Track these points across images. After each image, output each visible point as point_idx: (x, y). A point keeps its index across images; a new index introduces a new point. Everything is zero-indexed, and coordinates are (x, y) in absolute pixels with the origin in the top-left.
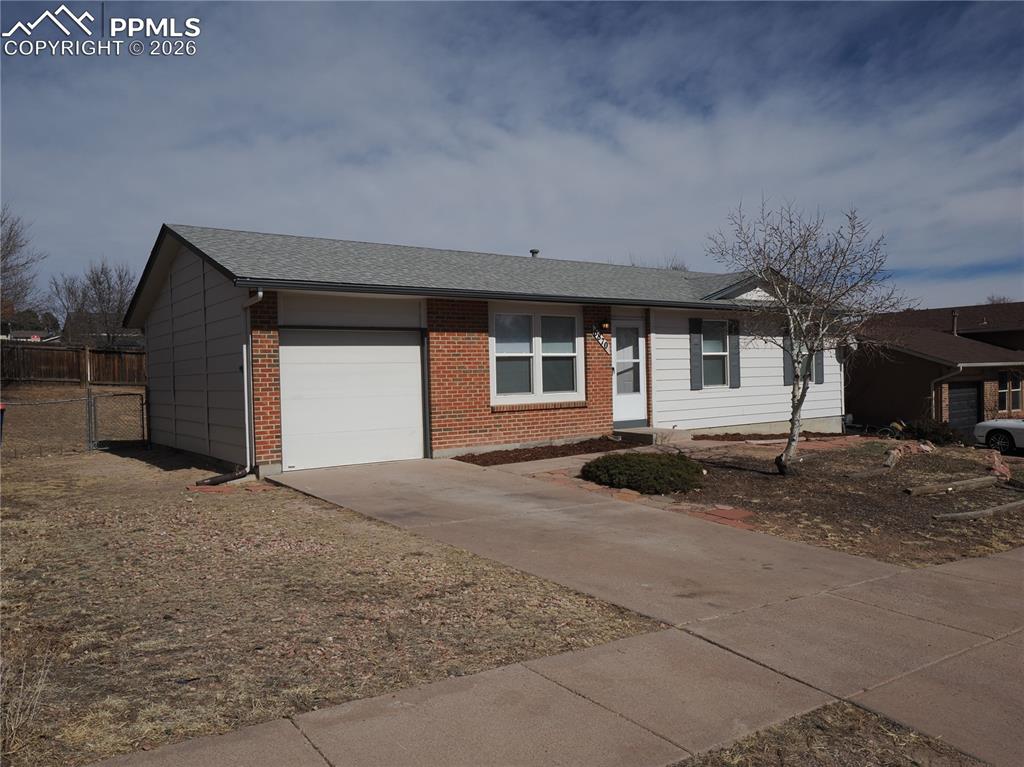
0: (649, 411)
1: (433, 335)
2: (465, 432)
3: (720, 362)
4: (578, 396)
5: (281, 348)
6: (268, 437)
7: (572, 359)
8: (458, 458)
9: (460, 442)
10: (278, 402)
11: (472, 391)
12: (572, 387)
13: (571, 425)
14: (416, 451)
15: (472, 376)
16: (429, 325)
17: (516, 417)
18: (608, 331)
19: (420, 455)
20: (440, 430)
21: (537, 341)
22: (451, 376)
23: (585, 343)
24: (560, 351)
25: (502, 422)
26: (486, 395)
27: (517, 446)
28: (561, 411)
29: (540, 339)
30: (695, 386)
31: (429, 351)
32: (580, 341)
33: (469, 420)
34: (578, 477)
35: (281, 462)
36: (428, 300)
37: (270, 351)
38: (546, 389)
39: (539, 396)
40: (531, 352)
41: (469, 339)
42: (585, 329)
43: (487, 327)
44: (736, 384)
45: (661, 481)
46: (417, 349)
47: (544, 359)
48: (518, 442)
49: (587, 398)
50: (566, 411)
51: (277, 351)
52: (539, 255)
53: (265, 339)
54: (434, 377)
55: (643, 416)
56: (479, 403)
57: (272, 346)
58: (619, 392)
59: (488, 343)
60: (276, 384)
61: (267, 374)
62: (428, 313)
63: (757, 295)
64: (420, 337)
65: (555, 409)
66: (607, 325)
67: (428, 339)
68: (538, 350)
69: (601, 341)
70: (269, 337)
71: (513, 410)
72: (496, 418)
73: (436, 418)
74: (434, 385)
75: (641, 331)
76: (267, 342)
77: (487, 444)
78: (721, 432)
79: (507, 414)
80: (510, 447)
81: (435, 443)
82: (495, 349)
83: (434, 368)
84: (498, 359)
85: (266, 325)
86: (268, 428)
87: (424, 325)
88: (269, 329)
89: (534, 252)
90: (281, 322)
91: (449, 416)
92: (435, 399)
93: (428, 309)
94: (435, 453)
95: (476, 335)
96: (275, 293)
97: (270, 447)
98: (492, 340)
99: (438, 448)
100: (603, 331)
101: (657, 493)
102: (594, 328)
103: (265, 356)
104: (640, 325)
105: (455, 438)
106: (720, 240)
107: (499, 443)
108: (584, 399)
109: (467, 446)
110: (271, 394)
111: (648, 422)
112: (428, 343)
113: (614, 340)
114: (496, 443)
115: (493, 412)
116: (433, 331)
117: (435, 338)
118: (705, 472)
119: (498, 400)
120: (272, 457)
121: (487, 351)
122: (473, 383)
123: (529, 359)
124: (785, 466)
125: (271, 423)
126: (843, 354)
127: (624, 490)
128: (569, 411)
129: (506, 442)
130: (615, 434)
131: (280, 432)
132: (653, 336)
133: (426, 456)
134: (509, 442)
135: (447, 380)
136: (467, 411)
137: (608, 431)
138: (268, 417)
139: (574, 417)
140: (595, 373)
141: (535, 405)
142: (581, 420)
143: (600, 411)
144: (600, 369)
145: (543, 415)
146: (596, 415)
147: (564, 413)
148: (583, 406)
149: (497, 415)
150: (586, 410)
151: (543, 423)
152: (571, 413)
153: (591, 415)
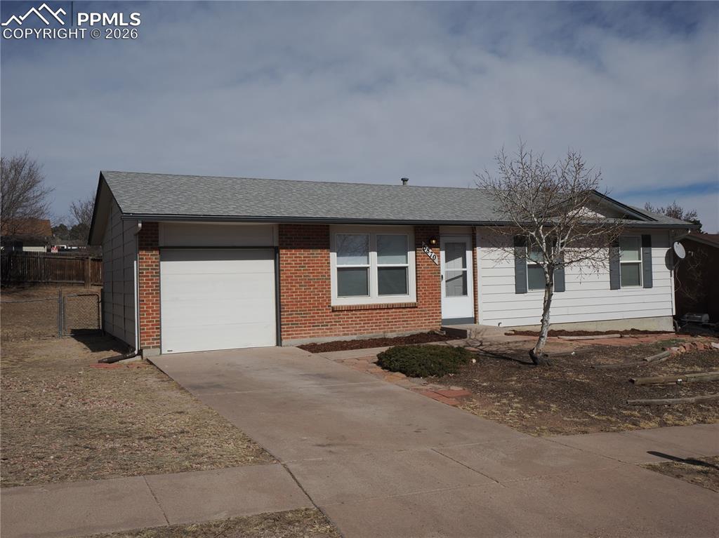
0: (476, 311)
1: (283, 252)
2: (310, 326)
4: (410, 298)
5: (162, 263)
6: (150, 329)
7: (405, 268)
8: (302, 347)
9: (305, 333)
10: (159, 303)
11: (316, 295)
12: (404, 291)
13: (403, 321)
14: (271, 341)
15: (315, 282)
16: (280, 245)
17: (353, 314)
18: (437, 246)
19: (274, 343)
20: (289, 324)
21: (373, 255)
22: (298, 283)
23: (416, 256)
24: (393, 262)
25: (341, 318)
26: (327, 297)
27: (354, 337)
28: (394, 310)
29: (376, 253)
30: (520, 290)
31: (279, 264)
32: (411, 254)
33: (312, 317)
34: (375, 363)
35: (160, 347)
36: (280, 225)
37: (152, 266)
38: (381, 293)
39: (374, 298)
40: (368, 264)
41: (313, 254)
42: (416, 244)
43: (329, 244)
44: (561, 289)
46: (273, 261)
47: (379, 269)
48: (356, 334)
49: (417, 299)
50: (398, 310)
51: (159, 266)
52: (408, 183)
53: (149, 256)
54: (283, 284)
55: (471, 314)
56: (321, 304)
57: (154, 262)
58: (448, 294)
59: (329, 257)
60: (157, 290)
61: (150, 282)
62: (280, 235)
64: (272, 252)
65: (388, 308)
66: (434, 241)
67: (279, 254)
68: (374, 262)
69: (429, 254)
70: (151, 255)
71: (350, 309)
72: (335, 315)
73: (284, 315)
74: (284, 290)
75: (469, 244)
76: (150, 259)
77: (327, 336)
79: (345, 312)
80: (348, 338)
81: (284, 335)
82: (335, 261)
83: (283, 277)
84: (339, 269)
85: (150, 247)
86: (150, 322)
87: (276, 244)
88: (153, 249)
89: (404, 180)
90: (161, 244)
91: (296, 314)
92: (284, 301)
93: (279, 232)
94: (284, 342)
95: (319, 251)
96: (157, 223)
97: (151, 336)
98: (333, 255)
99: (287, 338)
100: (431, 246)
102: (423, 243)
103: (148, 269)
104: (468, 240)
105: (301, 330)
107: (339, 335)
108: (415, 301)
109: (310, 337)
110: (153, 297)
111: (475, 320)
112: (279, 257)
113: (443, 254)
114: (335, 335)
115: (333, 311)
116: (283, 249)
117: (284, 254)
118: (474, 361)
119: (337, 301)
120: (153, 343)
121: (329, 263)
122: (316, 289)
123: (366, 269)
124: (537, 358)
125: (152, 318)
127: (398, 374)
128: (401, 310)
129: (345, 334)
130: (443, 329)
131: (160, 325)
132: (479, 250)
133: (277, 345)
134: (348, 334)
135: (294, 286)
136: (311, 310)
137: (436, 327)
138: (150, 314)
139: (405, 315)
140: (425, 279)
141: (369, 305)
142: (411, 318)
143: (430, 310)
144: (429, 276)
145: (377, 313)
146: (425, 314)
147: (396, 312)
148: (414, 306)
149: (337, 313)
150: (416, 309)
151: (377, 320)
152: (402, 312)
153: (420, 314)
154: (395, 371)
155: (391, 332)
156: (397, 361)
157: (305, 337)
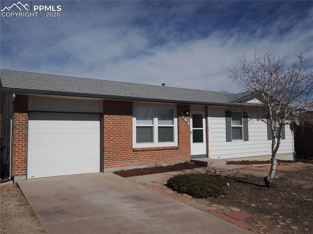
0: (207, 151)
1: (105, 116)
2: (120, 160)
3: (240, 129)
4: (175, 144)
5: (29, 121)
6: (20, 163)
7: (172, 127)
8: (116, 173)
9: (117, 164)
10: (26, 146)
11: (124, 142)
12: (172, 140)
13: (171, 157)
14: (96, 168)
15: (124, 134)
16: (104, 112)
17: (145, 153)
18: (189, 116)
19: (99, 170)
20: (108, 159)
21: (156, 119)
22: (114, 135)
23: (178, 121)
24: (166, 124)
25: (138, 155)
26: (130, 143)
27: (145, 166)
28: (166, 151)
29: (157, 118)
30: (228, 140)
31: (103, 123)
32: (176, 120)
33: (122, 155)
34: (165, 185)
35: (26, 175)
36: (104, 100)
37: (23, 123)
38: (160, 140)
39: (156, 144)
40: (153, 124)
41: (123, 118)
42: (178, 115)
43: (132, 113)
44: (246, 139)
45: (203, 191)
46: (98, 122)
47: (159, 127)
48: (146, 164)
49: (178, 145)
50: (169, 151)
51: (28, 123)
54: (105, 135)
55: (204, 153)
56: (127, 147)
57: (24, 120)
58: (194, 141)
59: (132, 120)
60: (26, 138)
61: (21, 133)
62: (104, 106)
63: (255, 101)
64: (100, 117)
65: (163, 150)
66: (188, 113)
67: (103, 118)
68: (156, 123)
69: (185, 120)
70: (22, 116)
71: (143, 150)
72: (135, 154)
73: (106, 154)
74: (105, 138)
75: (204, 116)
76: (21, 118)
77: (130, 166)
78: (240, 160)
79: (141, 152)
80: (142, 167)
81: (105, 165)
82: (135, 123)
83: (105, 131)
84: (137, 127)
85: (21, 111)
86: (20, 158)
87: (102, 112)
88: (23, 112)
89: (163, 85)
90: (29, 109)
91: (112, 153)
92: (105, 145)
93: (104, 104)
94: (105, 170)
95: (126, 117)
96: (27, 96)
97: (20, 168)
98: (134, 119)
99: (107, 167)
100: (186, 115)
101: (201, 197)
102: (182, 114)
103: (20, 125)
104: (203, 113)
105: (115, 163)
106: (234, 71)
107: (137, 165)
108: (177, 146)
109: (121, 166)
110: (22, 143)
111: (207, 156)
112: (103, 120)
113: (191, 120)
114: (135, 165)
115: (134, 151)
116: (105, 114)
117: (106, 118)
118: (228, 184)
119: (136, 145)
120: (22, 172)
121: (132, 124)
122: (125, 138)
123: (152, 127)
124: (269, 183)
125: (21, 156)
126: (293, 126)
127: (185, 195)
128: (170, 150)
129: (140, 165)
130: (191, 161)
131: (27, 160)
132: (209, 118)
133: (101, 171)
134: (142, 165)
135: (112, 137)
136: (121, 151)
137: (188, 160)
138: (20, 154)
139: (173, 153)
140: (182, 134)
141: (154, 148)
142: (175, 155)
143: (185, 151)
144: (185, 132)
145: (158, 152)
146: (183, 152)
147: (168, 152)
148: (176, 148)
149: (136, 152)
150: (178, 150)
151: (158, 156)
152: (171, 151)
153: (180, 153)
154: (183, 192)
155: (165, 163)
156: (184, 185)
157: (117, 167)
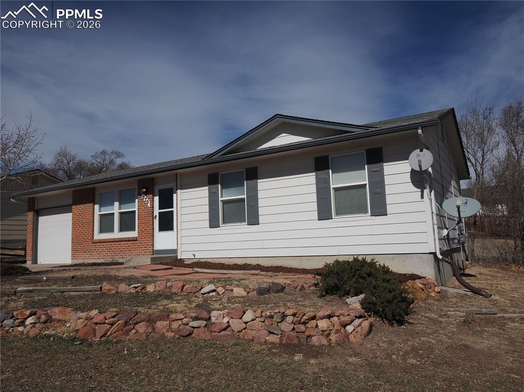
0: (177, 243)
2: (82, 252)
4: (135, 234)
7: (133, 212)
13: (128, 251)
15: (86, 225)
16: (73, 203)
17: (102, 245)
21: (116, 204)
23: (138, 202)
25: (97, 248)
26: (91, 234)
29: (118, 203)
35: (32, 260)
36: (73, 191)
37: (31, 219)
39: (117, 234)
41: (86, 207)
42: (138, 194)
43: (94, 200)
48: (103, 259)
50: (126, 243)
51: (33, 219)
56: (88, 238)
59: (93, 208)
61: (30, 227)
62: (73, 197)
68: (116, 209)
69: (145, 200)
70: (31, 214)
72: (94, 246)
75: (174, 189)
76: (30, 216)
77: (90, 259)
79: (99, 244)
82: (98, 210)
85: (31, 210)
86: (29, 247)
92: (73, 236)
93: (73, 195)
96: (34, 198)
97: (29, 254)
98: (97, 207)
102: (141, 192)
103: (30, 221)
104: (174, 186)
107: (95, 259)
108: (137, 236)
109: (83, 259)
110: (30, 235)
115: (93, 243)
116: (73, 205)
117: (74, 208)
119: (98, 236)
120: (30, 258)
121: (92, 212)
125: (30, 245)
129: (98, 258)
131: (32, 249)
132: (179, 192)
136: (84, 242)
138: (29, 243)
139: (130, 246)
140: (142, 219)
142: (133, 248)
143: (145, 243)
144: (145, 217)
145: (114, 245)
146: (142, 245)
147: (124, 244)
148: (134, 240)
149: (95, 244)
150: (136, 242)
151: (114, 249)
152: (128, 244)
153: (139, 245)
157: (80, 259)
